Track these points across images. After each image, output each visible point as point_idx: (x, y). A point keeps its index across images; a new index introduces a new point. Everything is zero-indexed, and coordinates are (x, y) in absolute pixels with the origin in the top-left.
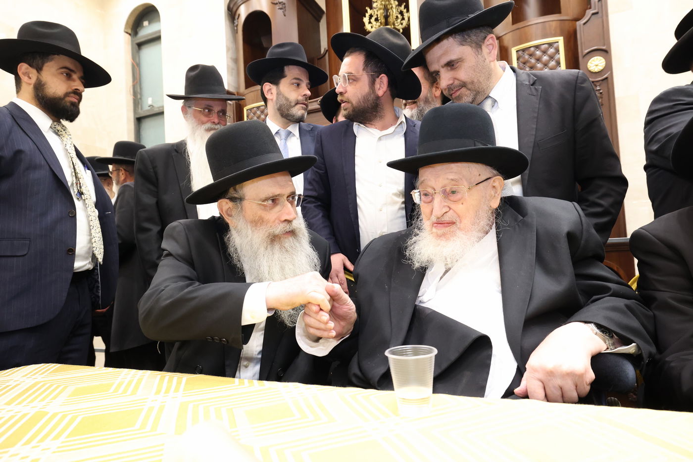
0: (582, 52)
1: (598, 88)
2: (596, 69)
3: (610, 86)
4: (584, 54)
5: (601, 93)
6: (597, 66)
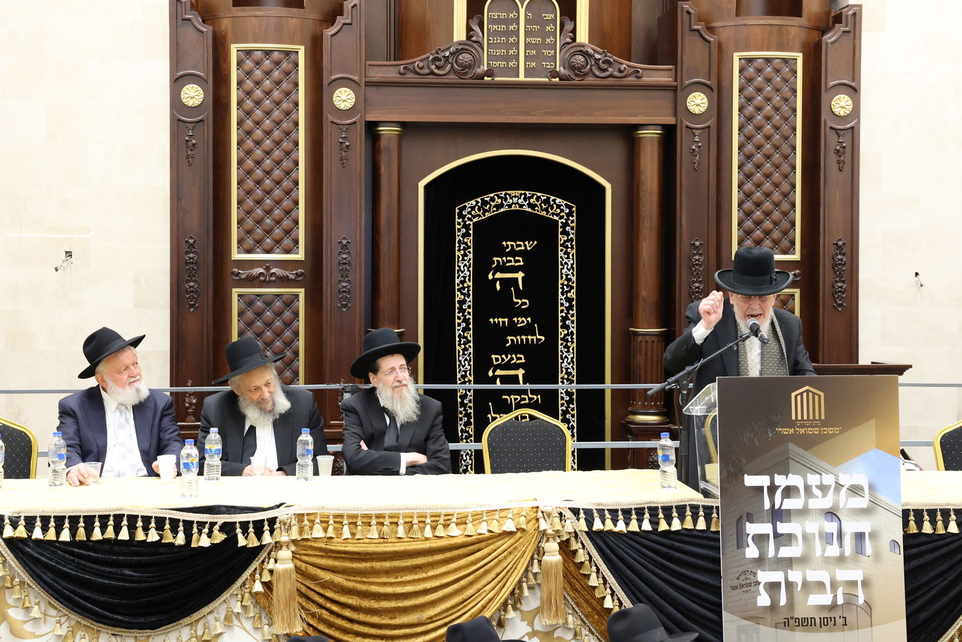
0: (826, 84)
1: (840, 141)
2: (842, 114)
3: (856, 139)
4: (829, 87)
5: (844, 148)
6: (842, 107)
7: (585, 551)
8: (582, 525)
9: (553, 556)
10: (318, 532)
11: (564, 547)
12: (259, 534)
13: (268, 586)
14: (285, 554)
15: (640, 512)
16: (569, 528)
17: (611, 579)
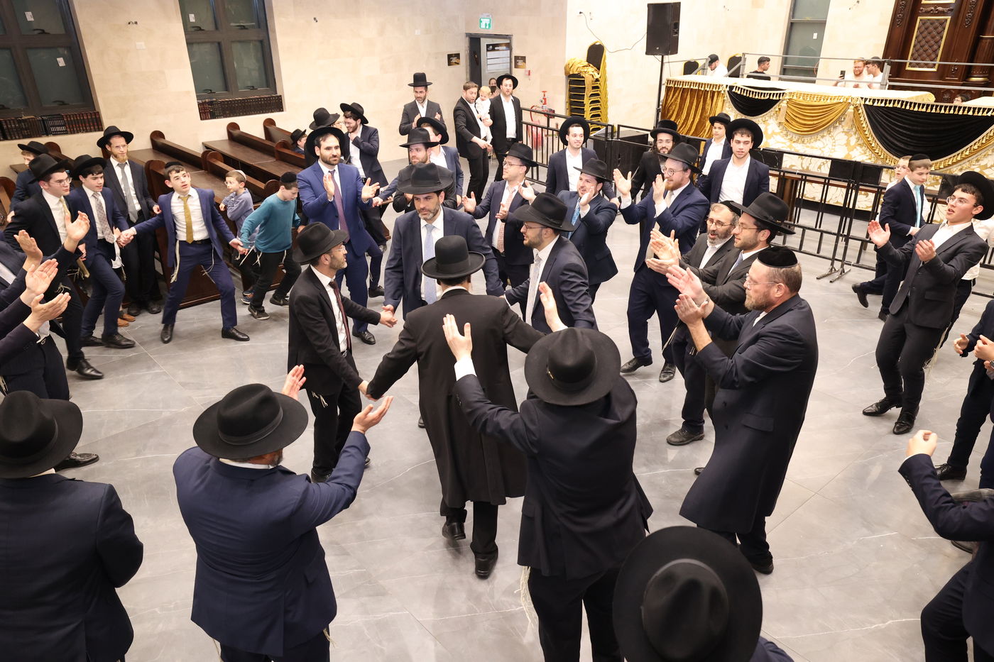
7: (862, 110)
8: (863, 102)
9: (851, 109)
10: (795, 98)
11: (856, 108)
12: (779, 97)
13: (780, 109)
14: (785, 102)
15: (882, 101)
16: (858, 102)
17: (867, 119)
